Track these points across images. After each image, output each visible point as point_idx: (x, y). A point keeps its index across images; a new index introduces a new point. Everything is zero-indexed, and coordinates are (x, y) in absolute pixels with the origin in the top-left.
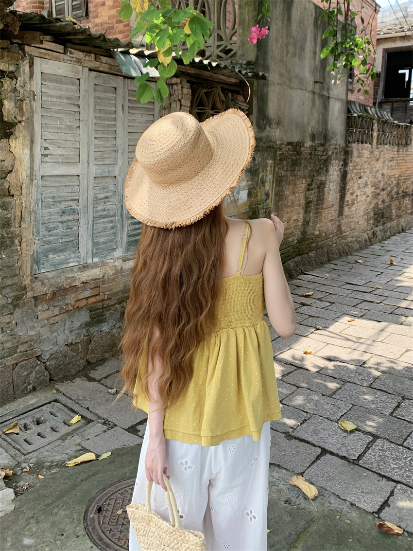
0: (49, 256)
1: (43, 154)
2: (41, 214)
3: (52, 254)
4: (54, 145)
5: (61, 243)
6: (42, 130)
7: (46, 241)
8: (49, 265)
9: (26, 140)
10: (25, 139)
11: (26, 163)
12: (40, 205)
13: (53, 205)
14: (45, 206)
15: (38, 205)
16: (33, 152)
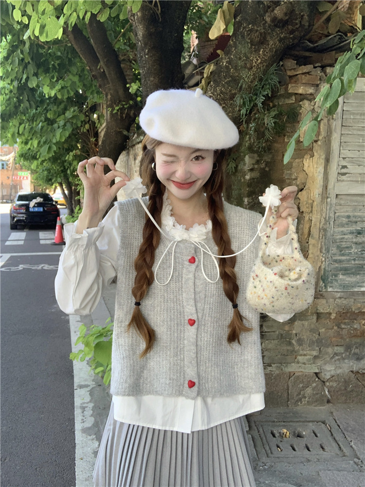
0: (338, 276)
1: (340, 172)
2: (332, 232)
3: (342, 274)
4: (354, 163)
5: (354, 264)
6: (341, 149)
7: (336, 260)
8: (337, 284)
9: (321, 160)
10: (319, 158)
11: (319, 182)
12: (332, 223)
13: (347, 224)
14: (338, 225)
15: (329, 223)
16: (328, 170)
